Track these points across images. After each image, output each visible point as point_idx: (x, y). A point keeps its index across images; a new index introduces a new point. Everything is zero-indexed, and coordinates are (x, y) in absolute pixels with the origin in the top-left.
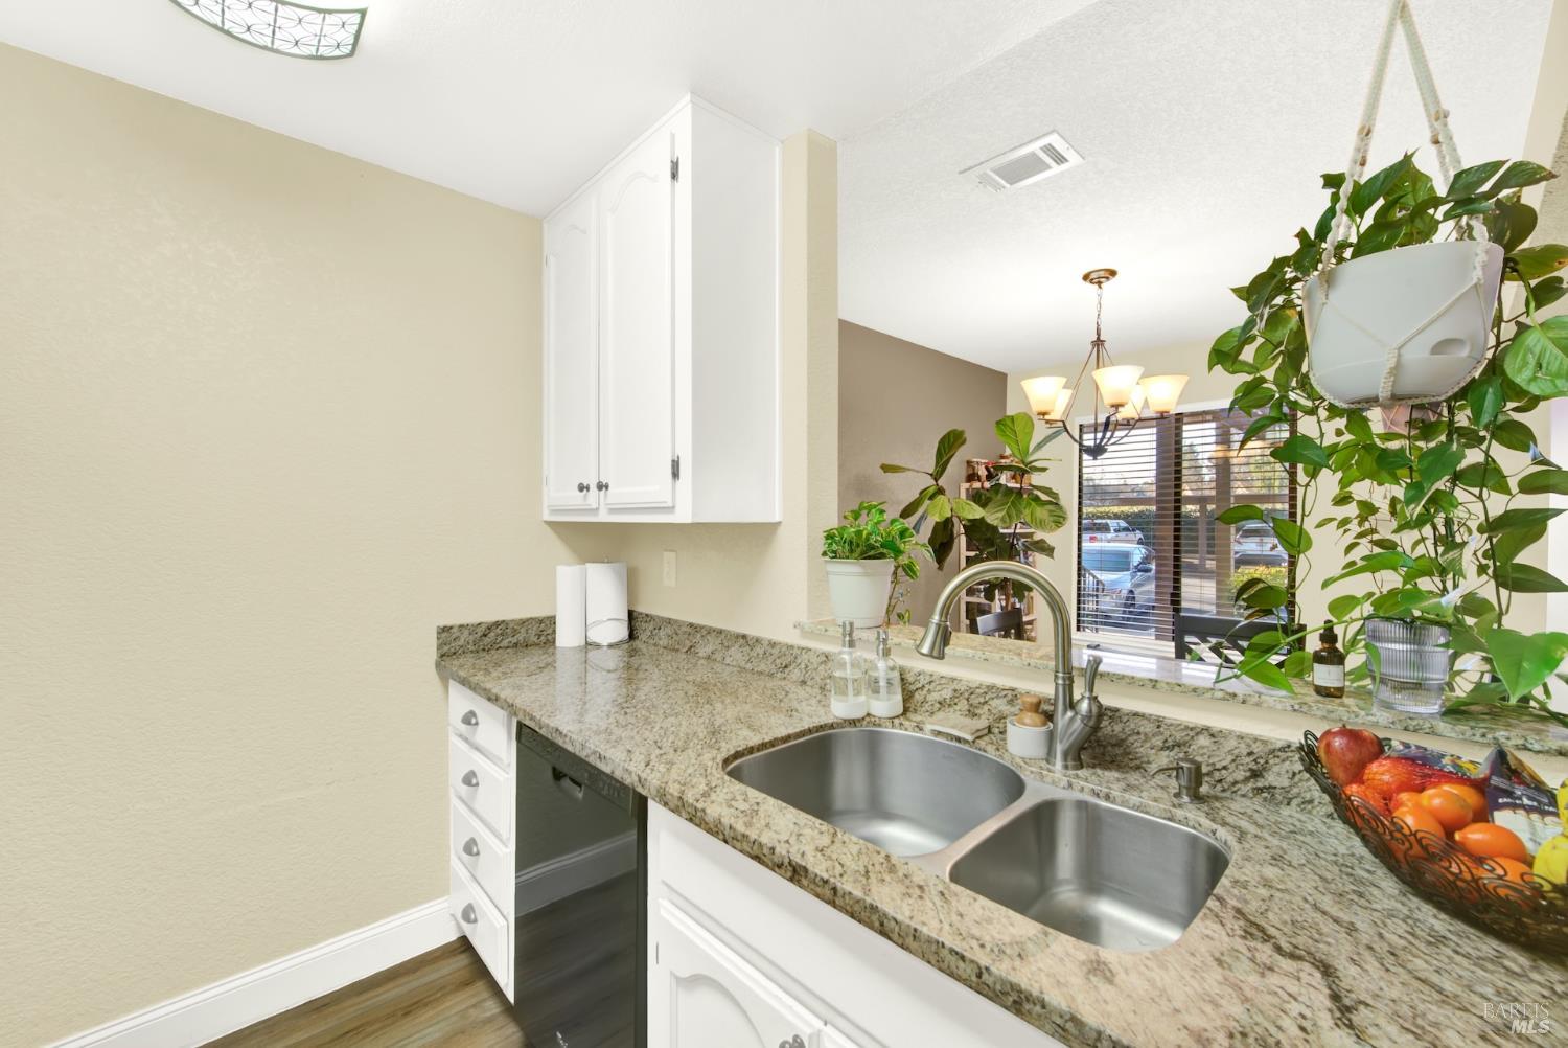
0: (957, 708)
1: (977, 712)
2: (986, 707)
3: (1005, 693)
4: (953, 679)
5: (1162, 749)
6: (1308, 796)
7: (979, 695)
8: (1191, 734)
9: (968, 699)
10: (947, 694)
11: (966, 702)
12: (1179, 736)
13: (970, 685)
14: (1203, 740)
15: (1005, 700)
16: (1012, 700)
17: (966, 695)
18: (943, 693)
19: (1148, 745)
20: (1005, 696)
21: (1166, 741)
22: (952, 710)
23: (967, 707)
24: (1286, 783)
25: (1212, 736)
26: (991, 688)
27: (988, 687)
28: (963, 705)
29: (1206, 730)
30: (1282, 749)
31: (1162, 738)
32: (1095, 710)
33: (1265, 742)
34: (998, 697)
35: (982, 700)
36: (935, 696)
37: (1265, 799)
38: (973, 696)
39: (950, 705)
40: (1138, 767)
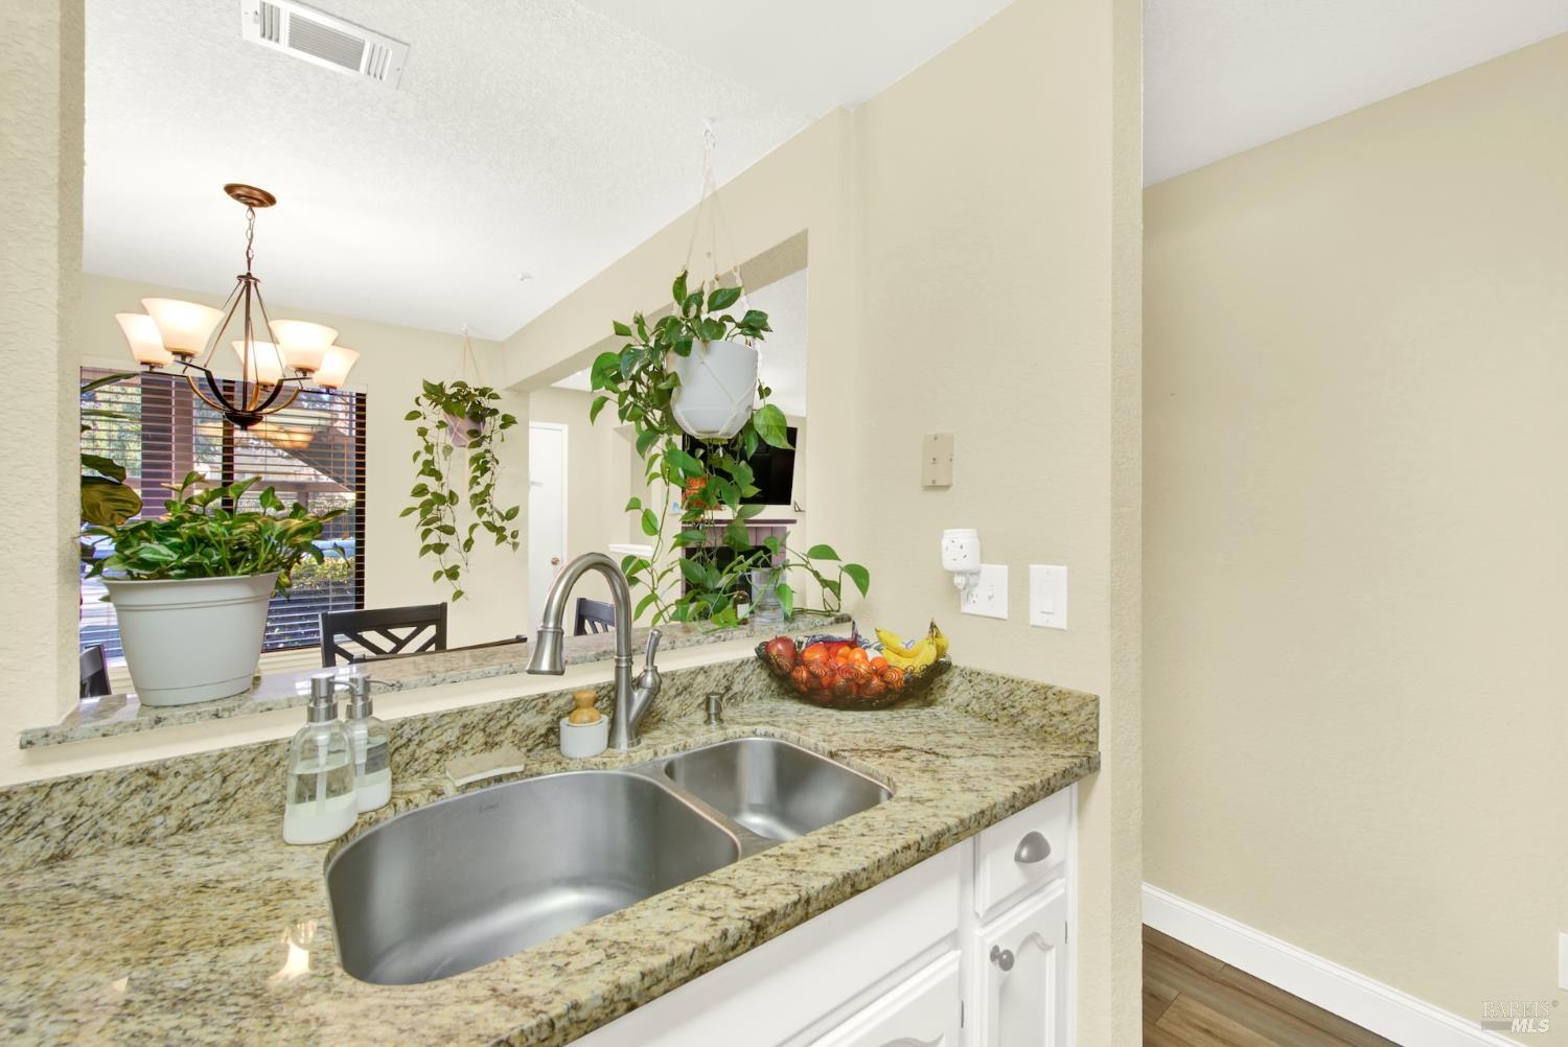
0: (467, 747)
1: (497, 739)
2: (509, 731)
3: (535, 702)
4: (461, 712)
5: (675, 697)
6: (751, 691)
7: (502, 718)
8: (693, 676)
9: (484, 730)
10: (451, 735)
11: (481, 734)
12: (685, 681)
13: (488, 711)
14: (701, 678)
15: (534, 712)
16: (543, 708)
17: (481, 726)
18: (443, 737)
19: (666, 698)
20: (535, 706)
21: (678, 689)
22: (460, 752)
23: (482, 740)
24: (741, 687)
25: (705, 672)
26: (516, 704)
27: (512, 705)
28: (478, 738)
29: (702, 668)
30: (740, 666)
31: (674, 689)
32: (657, 679)
33: (732, 664)
34: (526, 711)
35: (504, 723)
36: (433, 745)
37: (732, 705)
38: (491, 723)
39: (456, 749)
40: (659, 720)
